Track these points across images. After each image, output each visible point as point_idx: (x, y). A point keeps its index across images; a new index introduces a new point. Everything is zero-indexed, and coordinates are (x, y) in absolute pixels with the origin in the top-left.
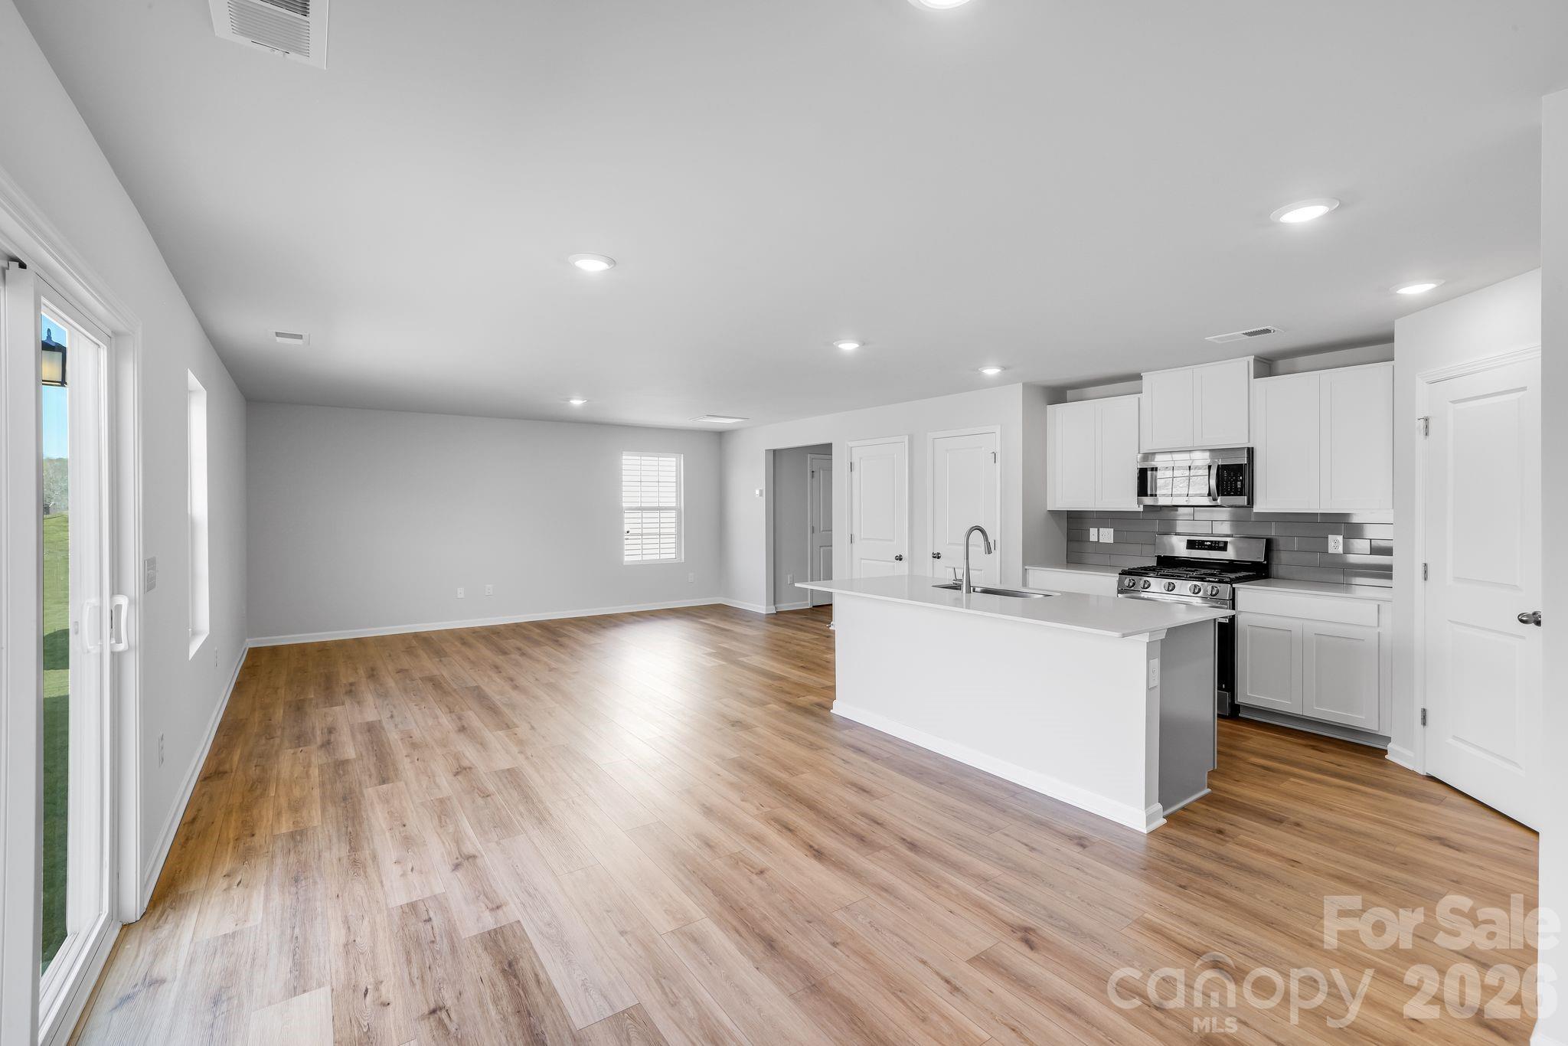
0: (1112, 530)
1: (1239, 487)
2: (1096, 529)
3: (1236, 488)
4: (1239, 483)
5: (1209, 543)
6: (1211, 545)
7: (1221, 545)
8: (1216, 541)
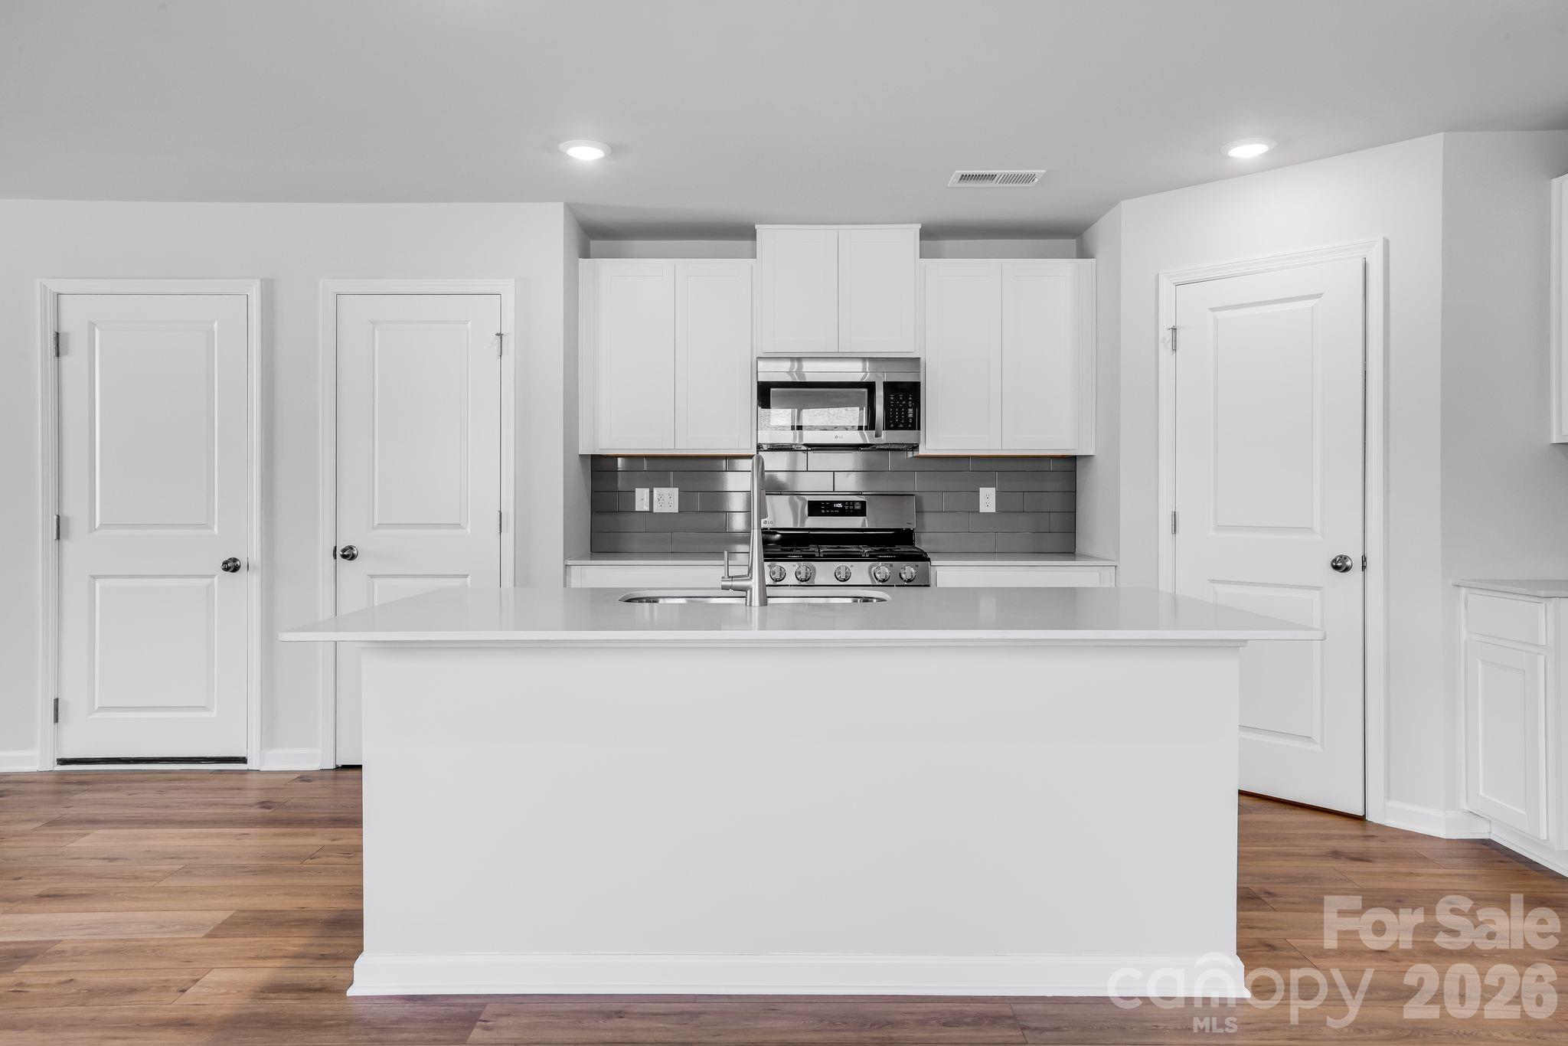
0: (676, 490)
1: (910, 415)
2: (647, 490)
3: (907, 418)
4: (910, 410)
5: (840, 505)
6: (843, 508)
7: (858, 507)
8: (849, 502)
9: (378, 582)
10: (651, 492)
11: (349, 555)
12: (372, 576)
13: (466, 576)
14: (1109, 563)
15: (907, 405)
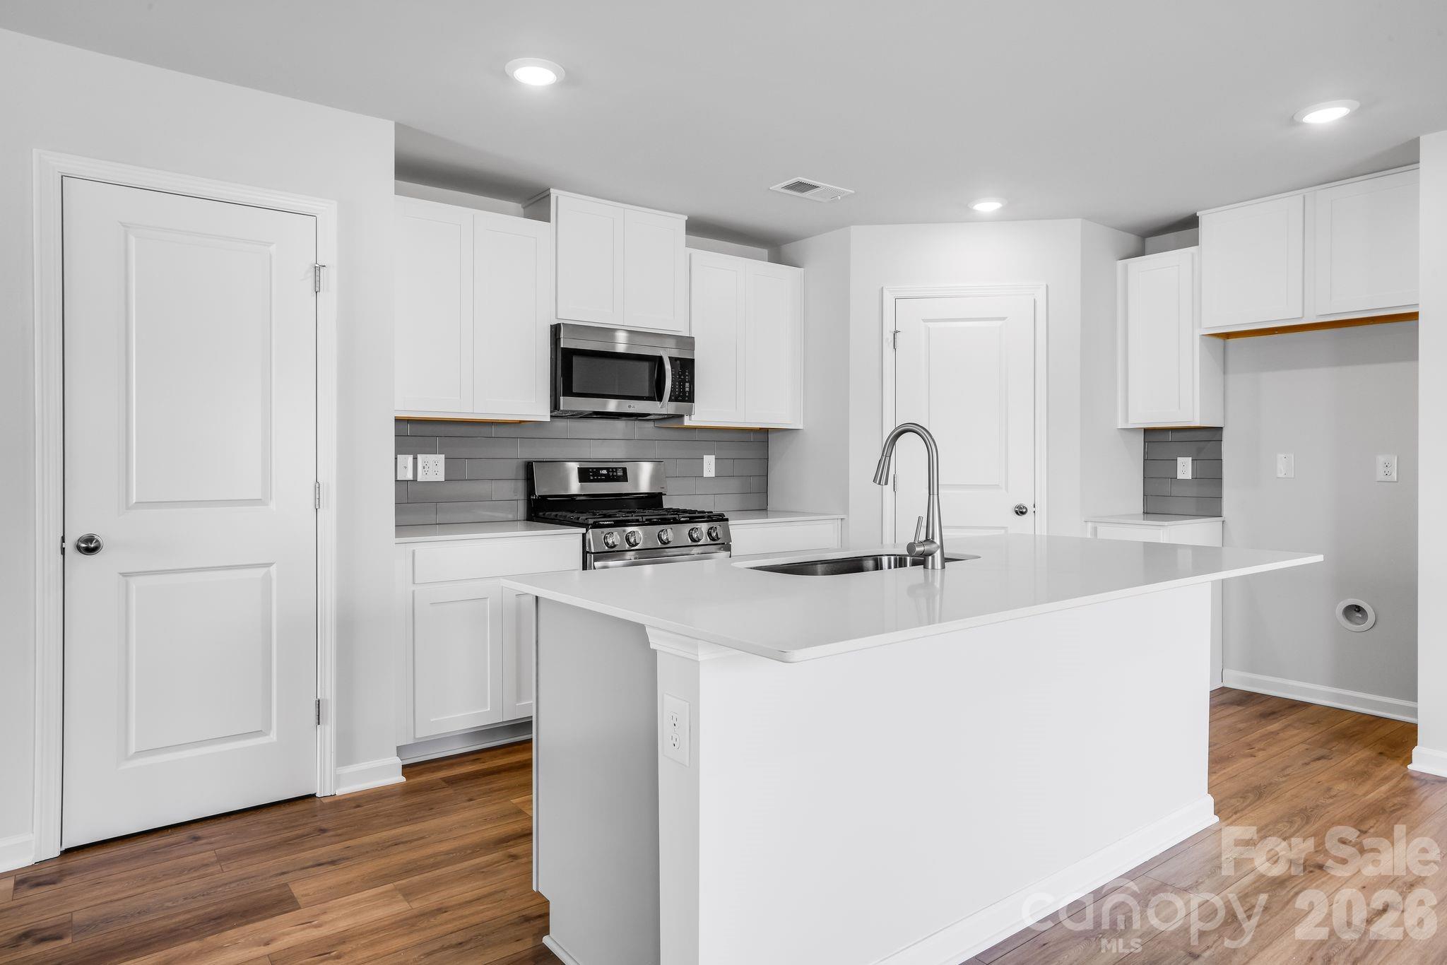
0: (442, 457)
1: (687, 389)
2: (410, 458)
3: (684, 392)
4: (687, 385)
5: (605, 472)
6: (608, 474)
7: (620, 473)
8: (612, 468)
9: (135, 583)
10: (415, 459)
11: (89, 547)
12: (124, 575)
13: (271, 564)
14: (836, 517)
15: (685, 379)
